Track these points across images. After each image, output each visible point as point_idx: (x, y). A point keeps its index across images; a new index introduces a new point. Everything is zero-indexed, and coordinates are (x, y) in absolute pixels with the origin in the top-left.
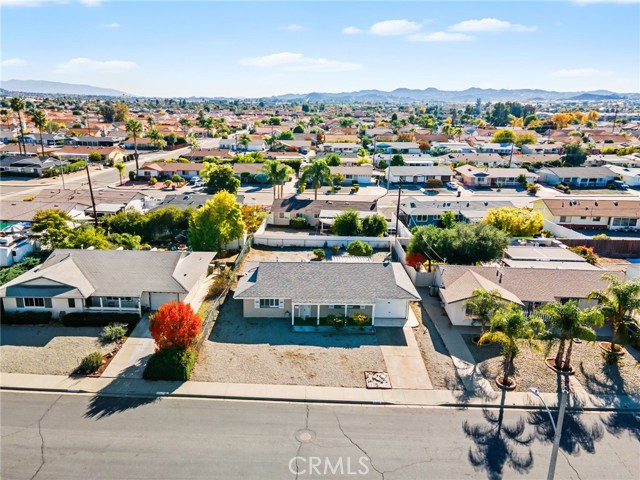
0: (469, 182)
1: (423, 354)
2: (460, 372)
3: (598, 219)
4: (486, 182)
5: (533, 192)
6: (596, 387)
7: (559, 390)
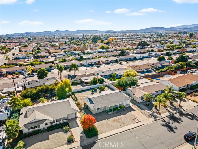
0: (105, 62)
1: (140, 111)
2: (150, 113)
3: (142, 69)
4: (109, 62)
5: (121, 63)
6: (172, 109)
7: (168, 112)
